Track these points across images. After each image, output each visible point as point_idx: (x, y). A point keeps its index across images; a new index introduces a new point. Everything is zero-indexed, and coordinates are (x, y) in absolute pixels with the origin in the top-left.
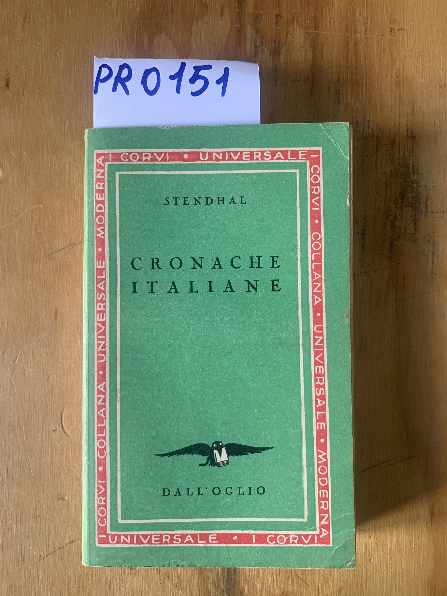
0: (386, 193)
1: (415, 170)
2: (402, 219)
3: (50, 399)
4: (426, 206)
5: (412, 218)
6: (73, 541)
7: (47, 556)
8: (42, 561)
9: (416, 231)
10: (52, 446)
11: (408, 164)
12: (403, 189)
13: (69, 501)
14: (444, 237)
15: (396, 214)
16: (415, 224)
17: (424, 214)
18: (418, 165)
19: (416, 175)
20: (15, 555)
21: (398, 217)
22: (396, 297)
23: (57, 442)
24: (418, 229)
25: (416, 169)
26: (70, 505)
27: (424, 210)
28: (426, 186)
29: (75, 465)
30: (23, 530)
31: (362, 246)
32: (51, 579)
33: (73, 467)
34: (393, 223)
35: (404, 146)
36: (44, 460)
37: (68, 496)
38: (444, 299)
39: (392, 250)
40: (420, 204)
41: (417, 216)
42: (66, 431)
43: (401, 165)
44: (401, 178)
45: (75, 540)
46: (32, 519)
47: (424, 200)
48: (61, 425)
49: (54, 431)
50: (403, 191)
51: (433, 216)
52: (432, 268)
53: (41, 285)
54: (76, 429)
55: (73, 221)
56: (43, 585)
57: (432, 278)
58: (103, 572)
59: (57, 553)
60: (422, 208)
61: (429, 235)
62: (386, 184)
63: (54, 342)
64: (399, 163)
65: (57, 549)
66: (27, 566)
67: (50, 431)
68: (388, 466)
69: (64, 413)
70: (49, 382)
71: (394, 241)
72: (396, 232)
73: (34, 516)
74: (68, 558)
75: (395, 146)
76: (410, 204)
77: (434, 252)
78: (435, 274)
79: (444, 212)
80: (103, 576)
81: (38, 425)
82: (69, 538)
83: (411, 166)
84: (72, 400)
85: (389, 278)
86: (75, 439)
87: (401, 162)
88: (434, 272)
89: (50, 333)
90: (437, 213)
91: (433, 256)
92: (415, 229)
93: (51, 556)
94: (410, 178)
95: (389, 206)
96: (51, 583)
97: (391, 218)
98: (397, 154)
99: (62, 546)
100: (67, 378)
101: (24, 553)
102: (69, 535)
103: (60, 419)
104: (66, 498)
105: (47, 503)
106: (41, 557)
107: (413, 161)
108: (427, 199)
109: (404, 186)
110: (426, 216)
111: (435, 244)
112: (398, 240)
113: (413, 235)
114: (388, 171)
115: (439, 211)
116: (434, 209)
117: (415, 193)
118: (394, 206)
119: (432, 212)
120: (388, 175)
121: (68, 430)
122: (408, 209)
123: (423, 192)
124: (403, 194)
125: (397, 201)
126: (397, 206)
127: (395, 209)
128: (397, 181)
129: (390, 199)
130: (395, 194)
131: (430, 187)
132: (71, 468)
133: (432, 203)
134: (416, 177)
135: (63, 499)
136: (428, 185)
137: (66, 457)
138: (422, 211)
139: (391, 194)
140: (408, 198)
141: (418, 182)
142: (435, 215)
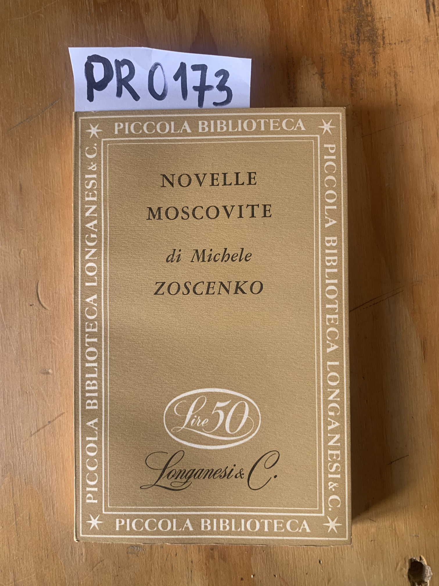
0: (341, 30)
2: (360, 54)
3: (24, 273)
4: (384, 38)
5: (371, 52)
7: (38, 431)
8: (33, 437)
9: (375, 64)
10: (31, 320)
12: (357, 24)
13: (53, 374)
14: (405, 67)
15: (354, 50)
16: (374, 57)
17: (383, 47)
19: (369, 8)
20: (6, 433)
21: (356, 53)
22: (362, 134)
23: (35, 317)
25: (369, 2)
26: (55, 378)
27: (382, 43)
28: (381, 18)
29: (56, 338)
30: (11, 408)
31: (322, 86)
32: (45, 453)
33: (54, 339)
34: (351, 58)
36: (25, 336)
37: (53, 370)
38: (412, 130)
39: (354, 86)
40: (377, 37)
41: (375, 50)
42: (43, 304)
44: (355, 13)
45: (64, 413)
46: (19, 396)
47: (380, 32)
48: (37, 298)
49: (31, 305)
50: (358, 26)
51: (392, 48)
52: (397, 100)
53: (3, 162)
54: (53, 301)
55: (28, 94)
56: (37, 461)
57: (397, 110)
59: (48, 428)
60: (379, 41)
61: (390, 67)
62: (340, 21)
63: (22, 216)
65: (47, 423)
66: (19, 443)
67: (27, 306)
68: (374, 304)
69: (39, 286)
70: (21, 256)
71: (354, 77)
72: (355, 68)
73: (20, 392)
74: (59, 431)
76: (366, 39)
77: (397, 83)
78: (400, 105)
81: (14, 301)
82: (57, 411)
84: (46, 272)
85: (353, 114)
86: (53, 311)
88: (399, 104)
89: (17, 209)
90: (395, 44)
91: (396, 88)
92: (375, 63)
93: (42, 431)
94: (364, 12)
95: (345, 42)
96: (45, 458)
97: (348, 54)
99: (52, 419)
100: (38, 251)
101: (15, 430)
102: (57, 408)
103: (35, 293)
104: (50, 371)
105: (32, 378)
106: (32, 433)
108: (383, 31)
109: (359, 20)
110: (384, 49)
111: (397, 75)
112: (358, 76)
113: (373, 69)
114: (340, 7)
115: (397, 42)
116: (392, 40)
117: (370, 26)
118: (351, 42)
119: (390, 44)
120: (341, 12)
121: (45, 303)
122: (364, 43)
123: (378, 25)
124: (358, 29)
125: (352, 37)
126: (353, 41)
127: (351, 45)
128: (351, 17)
129: (346, 35)
130: (350, 30)
131: (385, 18)
132: (53, 341)
133: (389, 35)
134: (369, 10)
135: (48, 373)
136: (383, 17)
137: (46, 330)
138: (380, 43)
139: (345, 31)
140: (364, 33)
141: (372, 15)
142: (393, 46)
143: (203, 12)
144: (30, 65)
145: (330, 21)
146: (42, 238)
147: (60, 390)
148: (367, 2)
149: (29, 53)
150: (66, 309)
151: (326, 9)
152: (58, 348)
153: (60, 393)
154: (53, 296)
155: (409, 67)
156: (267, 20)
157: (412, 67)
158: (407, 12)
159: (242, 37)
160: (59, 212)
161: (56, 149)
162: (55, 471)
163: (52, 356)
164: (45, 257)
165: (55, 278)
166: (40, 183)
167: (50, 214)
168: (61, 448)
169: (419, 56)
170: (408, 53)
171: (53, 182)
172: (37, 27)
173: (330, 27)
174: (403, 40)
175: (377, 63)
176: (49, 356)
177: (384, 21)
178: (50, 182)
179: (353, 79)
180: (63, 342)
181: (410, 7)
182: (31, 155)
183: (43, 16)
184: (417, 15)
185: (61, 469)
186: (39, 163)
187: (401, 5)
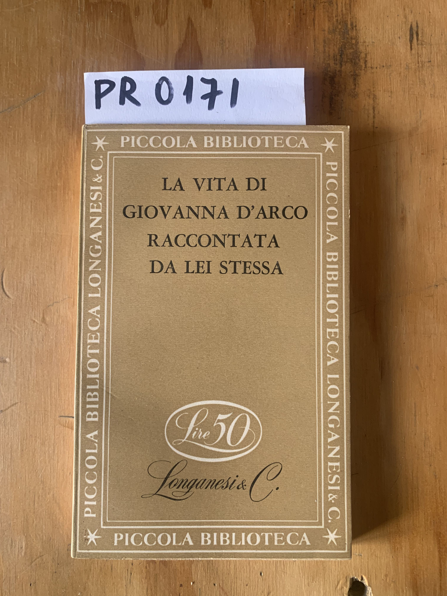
0: (325, 50)
1: (354, 27)
2: (341, 75)
4: (366, 62)
5: (352, 73)
6: (15, 404)
11: (346, 21)
12: (342, 46)
13: (10, 363)
14: (385, 91)
15: (336, 70)
16: (355, 79)
17: (364, 70)
18: (356, 22)
21: (338, 73)
24: (358, 84)
26: (11, 367)
27: (364, 66)
28: (365, 42)
29: (16, 327)
33: (14, 328)
34: (332, 78)
35: (342, 3)
37: (10, 359)
38: (387, 153)
39: (332, 105)
40: (359, 60)
41: (357, 72)
42: (7, 293)
43: (339, 22)
44: (339, 35)
45: (18, 403)
47: (363, 55)
50: (341, 48)
51: (373, 71)
52: (374, 122)
54: (17, 290)
55: (12, 85)
57: (374, 132)
58: (46, 434)
60: (361, 64)
61: (369, 90)
62: (324, 41)
64: (337, 20)
69: (4, 274)
71: (334, 97)
72: (335, 87)
74: (11, 421)
75: (332, 3)
76: (349, 60)
77: (375, 106)
79: (383, 66)
80: (46, 438)
82: (11, 400)
83: (349, 23)
84: (12, 261)
86: (16, 300)
87: (339, 19)
88: (376, 126)
90: (376, 68)
91: (374, 111)
92: (355, 85)
94: (349, 35)
95: (328, 62)
97: (330, 74)
98: (334, 12)
99: (4, 409)
100: (7, 239)
102: (11, 397)
104: (7, 360)
107: (351, 18)
108: (366, 55)
109: (343, 42)
110: (366, 71)
111: (376, 98)
112: (338, 96)
113: (353, 91)
114: (326, 28)
115: (379, 66)
116: (374, 64)
117: (353, 49)
118: (333, 62)
119: (371, 68)
120: (326, 33)
121: (8, 291)
122: (347, 64)
123: (361, 48)
124: (342, 51)
125: (335, 57)
126: (336, 62)
127: (334, 65)
128: (336, 38)
129: (329, 55)
130: (334, 50)
131: (369, 42)
132: (13, 330)
133: (371, 59)
134: (354, 33)
135: (5, 362)
136: (367, 41)
137: (7, 319)
138: (362, 66)
139: (329, 51)
140: (347, 54)
141: (356, 38)
142: (375, 70)
143: (191, 21)
144: (16, 56)
145: (315, 41)
146: (12, 227)
147: (15, 380)
148: (353, 25)
149: (16, 44)
150: (29, 299)
151: (312, 28)
152: (17, 337)
153: (15, 383)
154: (17, 286)
155: (388, 91)
156: (254, 34)
157: (391, 92)
158: (391, 38)
159: (227, 48)
160: (31, 202)
161: (34, 141)
162: (3, 461)
163: (11, 345)
164: (13, 246)
165: (21, 267)
166: (15, 172)
167: (23, 204)
168: (11, 438)
169: (399, 81)
170: (388, 77)
171: (28, 173)
172: (27, 20)
173: (314, 46)
174: (385, 65)
175: (357, 85)
176: (8, 344)
177: (368, 46)
178: (25, 172)
179: (333, 98)
180: (23, 332)
181: (394, 34)
182: (8, 144)
183: (34, 10)
184: (400, 42)
185: (9, 460)
186: (16, 153)
187: (385, 31)
